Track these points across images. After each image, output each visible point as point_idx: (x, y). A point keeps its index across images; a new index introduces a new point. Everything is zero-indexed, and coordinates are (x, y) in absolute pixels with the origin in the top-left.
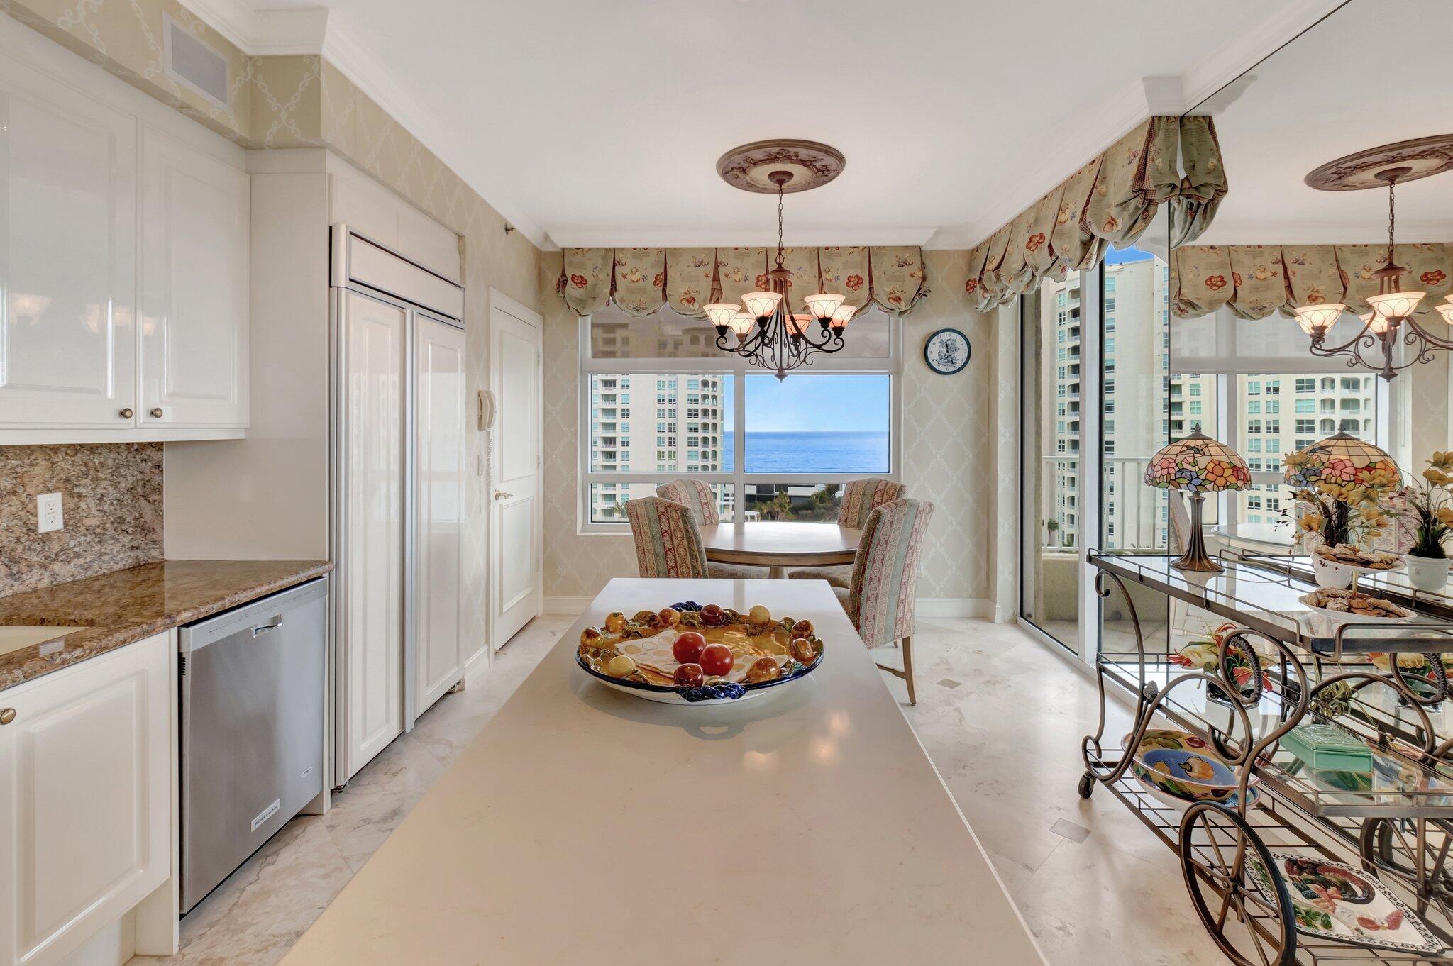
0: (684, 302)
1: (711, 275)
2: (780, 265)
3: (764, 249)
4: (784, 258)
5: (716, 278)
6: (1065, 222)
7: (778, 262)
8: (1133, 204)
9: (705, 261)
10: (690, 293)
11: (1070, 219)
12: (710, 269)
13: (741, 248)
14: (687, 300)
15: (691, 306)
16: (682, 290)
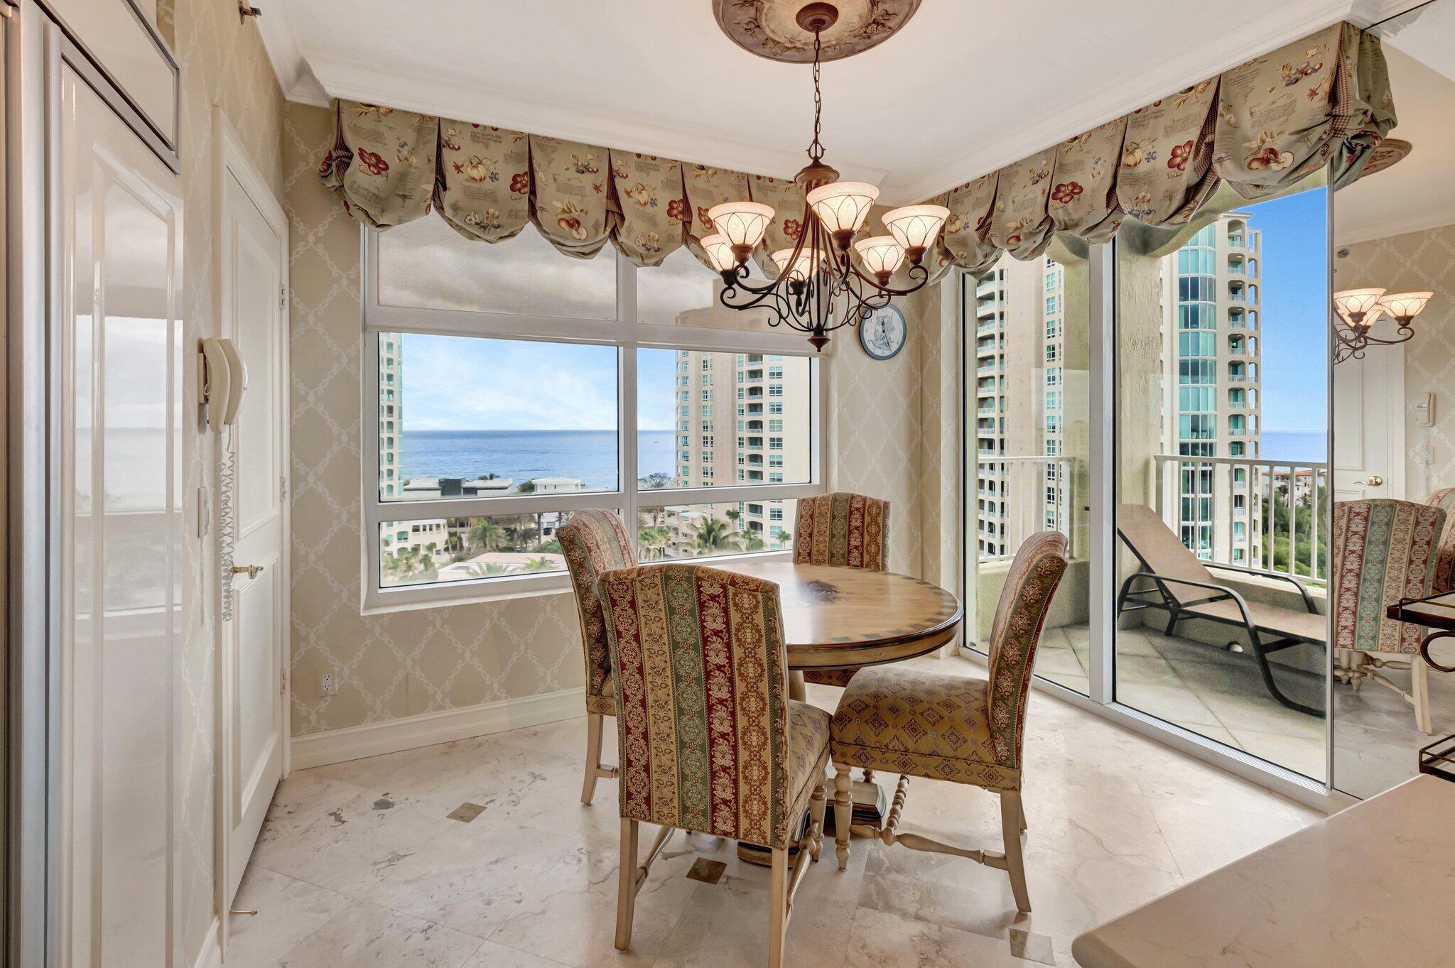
0: (563, 224)
1: (605, 189)
2: (816, 159)
3: (677, 164)
4: (823, 150)
5: (613, 195)
6: (1135, 165)
7: (813, 155)
8: (1319, 132)
9: (593, 165)
10: (571, 212)
11: (1144, 162)
12: (602, 179)
13: (646, 156)
14: (568, 222)
15: (574, 232)
16: (559, 205)
